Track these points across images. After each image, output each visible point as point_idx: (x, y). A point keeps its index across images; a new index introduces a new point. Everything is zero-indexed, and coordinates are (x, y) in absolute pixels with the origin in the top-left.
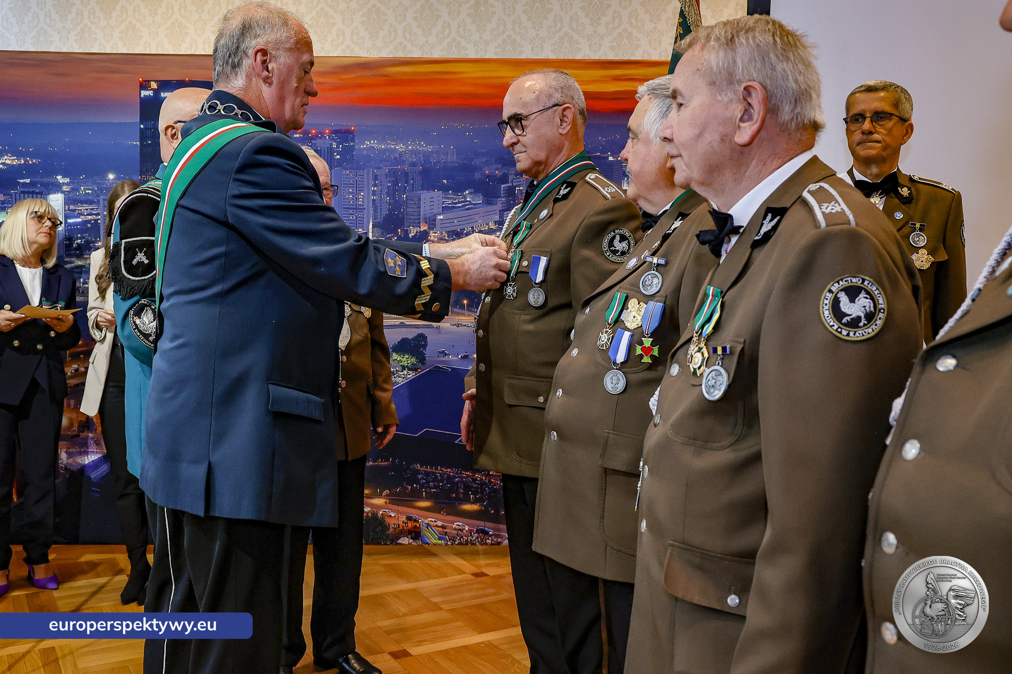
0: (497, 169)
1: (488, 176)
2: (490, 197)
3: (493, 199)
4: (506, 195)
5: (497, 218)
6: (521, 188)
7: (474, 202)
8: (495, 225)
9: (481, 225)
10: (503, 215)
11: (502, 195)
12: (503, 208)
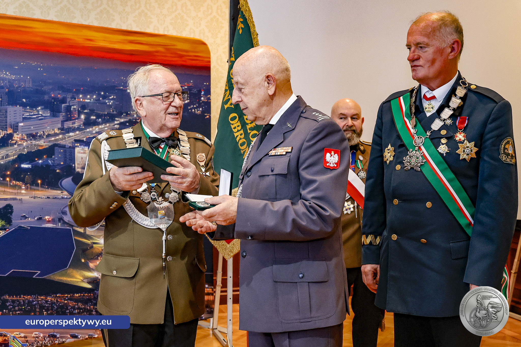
0: (59, 94)
1: (53, 98)
2: (55, 112)
3: (56, 113)
4: (65, 111)
5: (60, 126)
6: (75, 107)
7: (44, 115)
8: (59, 130)
9: (49, 130)
10: (63, 124)
11: (63, 111)
12: (64, 119)
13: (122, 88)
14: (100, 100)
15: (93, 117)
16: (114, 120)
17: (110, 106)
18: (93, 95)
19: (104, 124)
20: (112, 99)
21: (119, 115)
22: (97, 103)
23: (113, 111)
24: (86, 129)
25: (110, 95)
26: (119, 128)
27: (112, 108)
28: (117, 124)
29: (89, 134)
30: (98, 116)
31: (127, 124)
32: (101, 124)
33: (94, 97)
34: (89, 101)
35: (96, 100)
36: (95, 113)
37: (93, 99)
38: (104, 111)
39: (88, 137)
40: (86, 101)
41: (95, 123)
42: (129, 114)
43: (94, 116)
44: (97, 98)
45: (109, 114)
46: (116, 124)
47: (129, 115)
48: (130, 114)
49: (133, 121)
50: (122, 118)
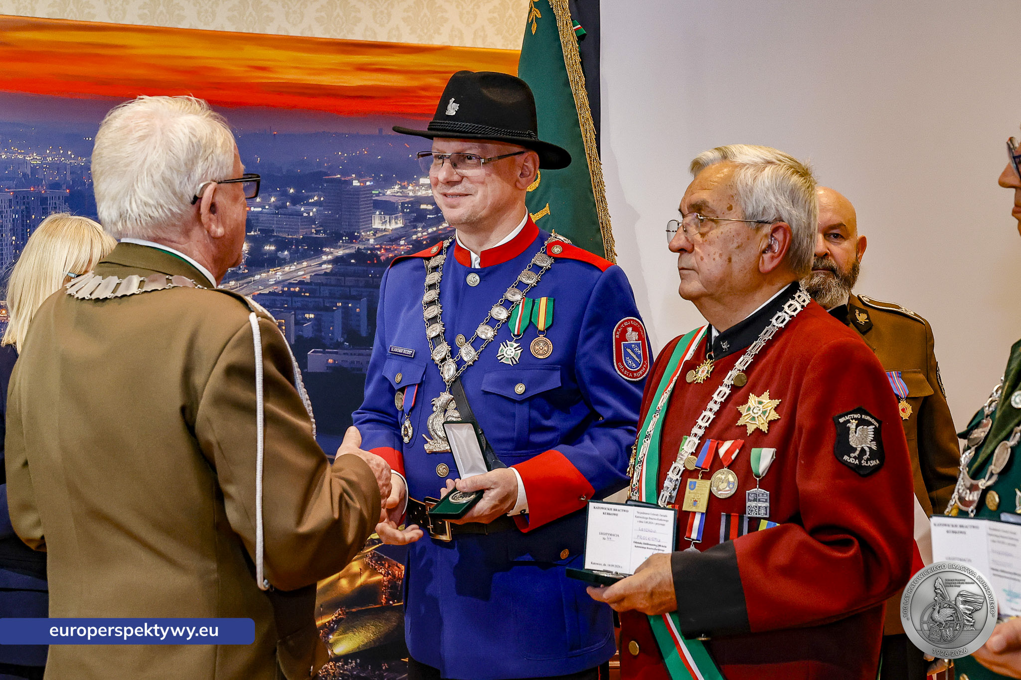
13: (339, 176)
14: (286, 207)
15: (270, 248)
16: (319, 253)
17: (311, 221)
18: (270, 196)
19: (295, 264)
20: (314, 204)
21: (334, 240)
22: (278, 214)
23: (318, 232)
24: (253, 276)
25: (310, 194)
26: (332, 271)
27: (315, 224)
28: (328, 262)
29: (260, 287)
30: (282, 244)
31: (353, 261)
32: (291, 261)
33: (273, 199)
34: (260, 209)
35: (277, 208)
36: (274, 236)
37: (270, 205)
38: (296, 232)
39: (258, 292)
40: (252, 209)
41: (274, 262)
42: (356, 238)
43: (271, 244)
44: (279, 203)
45: (307, 240)
46: (324, 263)
47: (356, 240)
48: (359, 236)
49: (365, 255)
50: (340, 247)
